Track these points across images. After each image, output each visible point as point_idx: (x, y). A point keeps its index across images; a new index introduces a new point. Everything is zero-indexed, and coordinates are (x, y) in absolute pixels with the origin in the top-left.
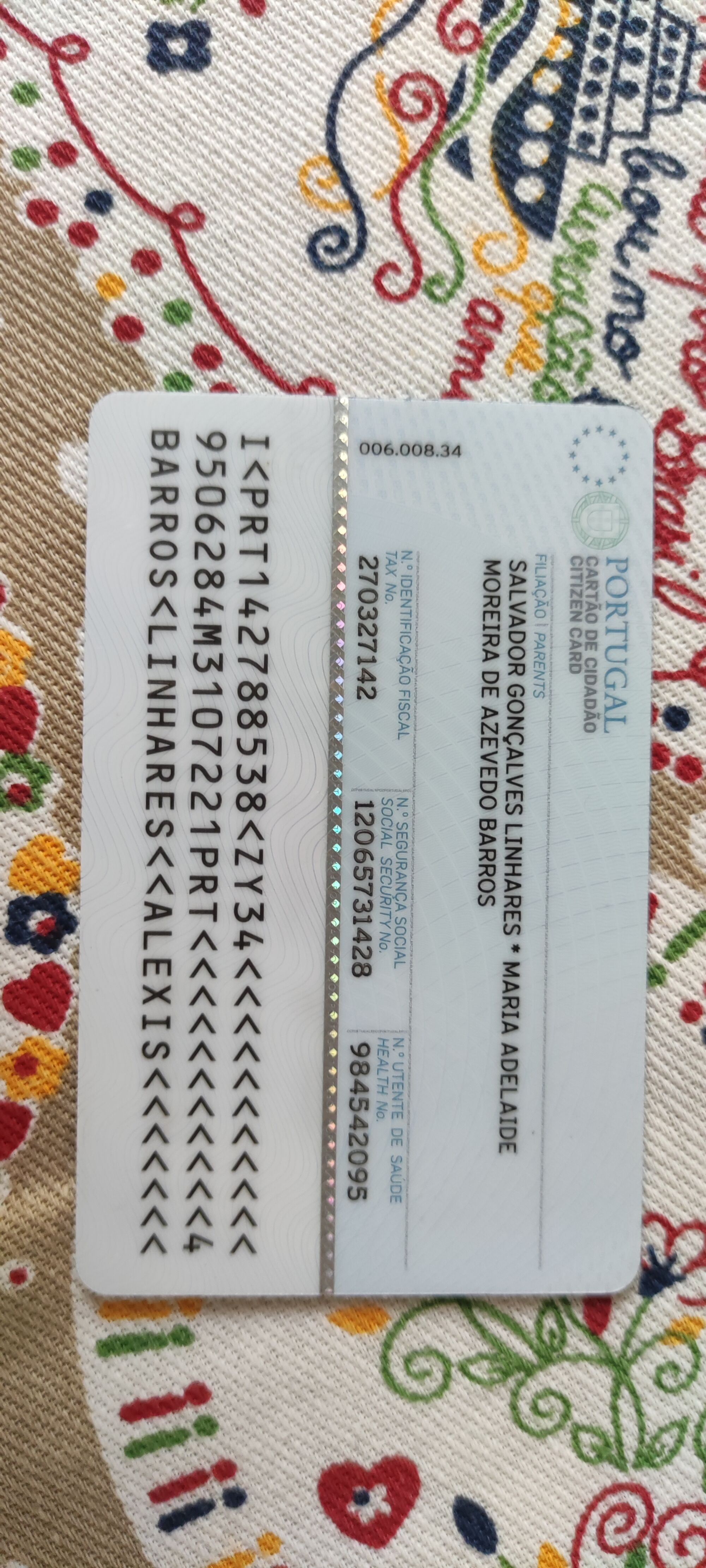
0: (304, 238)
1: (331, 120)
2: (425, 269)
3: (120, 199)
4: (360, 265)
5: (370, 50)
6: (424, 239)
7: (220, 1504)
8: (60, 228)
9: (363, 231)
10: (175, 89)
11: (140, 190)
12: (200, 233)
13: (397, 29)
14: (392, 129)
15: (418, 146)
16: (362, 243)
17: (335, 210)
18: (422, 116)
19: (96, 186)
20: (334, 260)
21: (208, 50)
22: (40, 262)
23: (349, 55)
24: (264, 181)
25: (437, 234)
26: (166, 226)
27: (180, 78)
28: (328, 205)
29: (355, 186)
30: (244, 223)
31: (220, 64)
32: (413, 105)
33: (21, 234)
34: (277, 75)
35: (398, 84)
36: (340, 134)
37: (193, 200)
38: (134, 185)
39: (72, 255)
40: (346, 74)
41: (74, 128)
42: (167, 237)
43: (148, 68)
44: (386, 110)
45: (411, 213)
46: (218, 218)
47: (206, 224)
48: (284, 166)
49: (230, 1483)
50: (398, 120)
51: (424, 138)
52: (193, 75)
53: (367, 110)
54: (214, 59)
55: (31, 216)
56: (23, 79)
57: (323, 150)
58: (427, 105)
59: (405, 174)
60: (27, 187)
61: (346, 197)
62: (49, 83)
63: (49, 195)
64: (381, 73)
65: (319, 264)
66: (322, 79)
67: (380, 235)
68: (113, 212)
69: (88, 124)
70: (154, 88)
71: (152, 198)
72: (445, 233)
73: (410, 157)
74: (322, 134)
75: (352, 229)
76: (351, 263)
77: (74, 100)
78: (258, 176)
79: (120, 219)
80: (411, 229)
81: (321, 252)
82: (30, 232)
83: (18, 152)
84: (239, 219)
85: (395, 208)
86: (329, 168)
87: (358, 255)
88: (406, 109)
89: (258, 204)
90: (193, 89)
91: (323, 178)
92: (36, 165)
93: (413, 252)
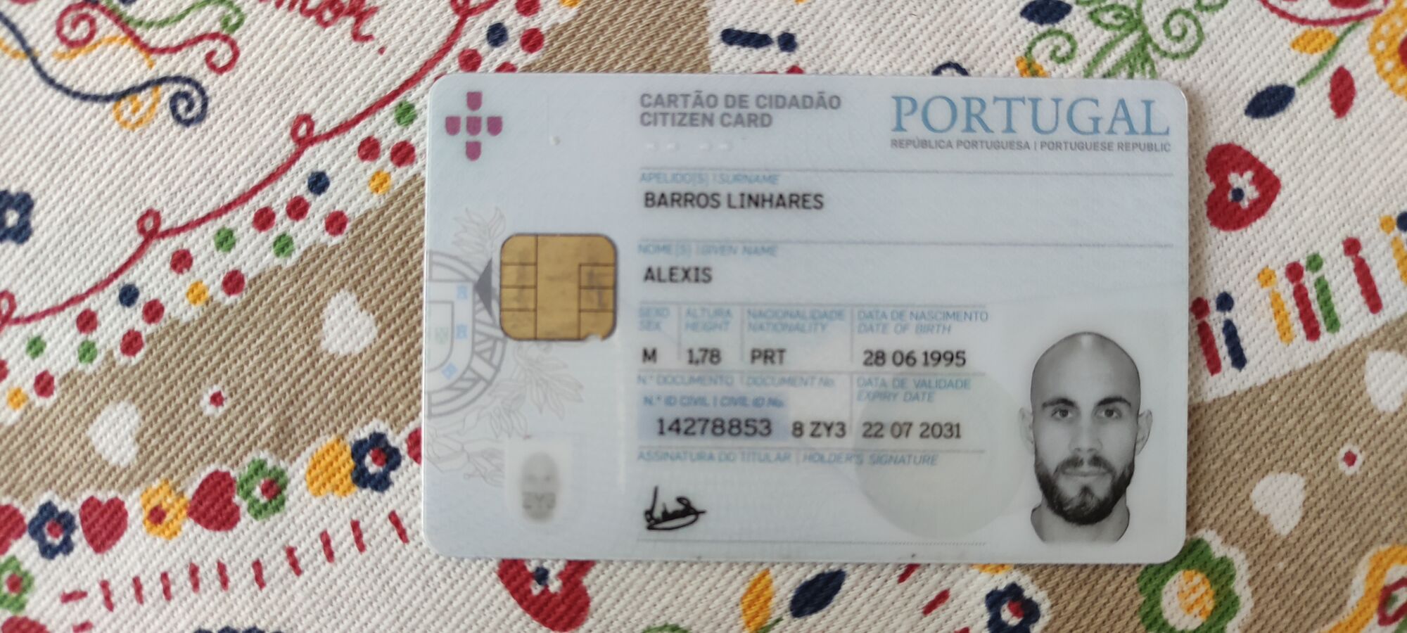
0: (177, 128)
1: (85, 97)
2: (214, 30)
3: (126, 279)
4: (204, 84)
5: (34, 61)
6: (190, 28)
7: (1228, 315)
8: (146, 329)
9: (177, 79)
10: (45, 224)
11: (123, 260)
12: (163, 215)
13: (20, 37)
14: (99, 48)
15: (116, 28)
16: (188, 81)
17: (158, 100)
18: (92, 22)
19: (115, 297)
20: (198, 105)
21: (18, 194)
22: (171, 350)
23: (36, 78)
24: (127, 157)
25: (187, 17)
26: (154, 241)
27: (36, 220)
28: (153, 105)
29: (141, 82)
30: (158, 177)
31: (30, 185)
32: (82, 29)
33: (147, 363)
34: (44, 138)
35: (64, 39)
36: (98, 91)
37: (136, 217)
38: (117, 265)
39: (169, 322)
40: (51, 82)
41: (67, 310)
42: (163, 242)
43: (27, 244)
44: (83, 51)
45: (168, 38)
46: (152, 198)
47: (156, 208)
48: (117, 139)
49: (1213, 305)
50: (93, 42)
51: (110, 22)
52: (36, 208)
53: (81, 67)
54: (26, 190)
55: (134, 353)
56: (24, 347)
57: (109, 106)
58: (84, 17)
59: (137, 40)
60: (111, 353)
61: (149, 90)
62: (29, 326)
63: (119, 337)
64: (54, 52)
65: (201, 117)
66: (51, 102)
67: (182, 65)
68: (138, 285)
69: (65, 298)
70: (42, 241)
71: (130, 252)
72: (188, 11)
73: (123, 35)
74: (96, 105)
75: (175, 88)
76: (202, 92)
77: (45, 307)
78: (122, 162)
79: (144, 279)
80: (181, 39)
81: (190, 115)
82: (146, 356)
83: (82, 358)
84: (155, 181)
85: (163, 51)
86: (123, 103)
87: (197, 85)
88: (85, 35)
89: (145, 164)
90: (47, 209)
91: (130, 108)
92: (93, 344)
93: (200, 38)
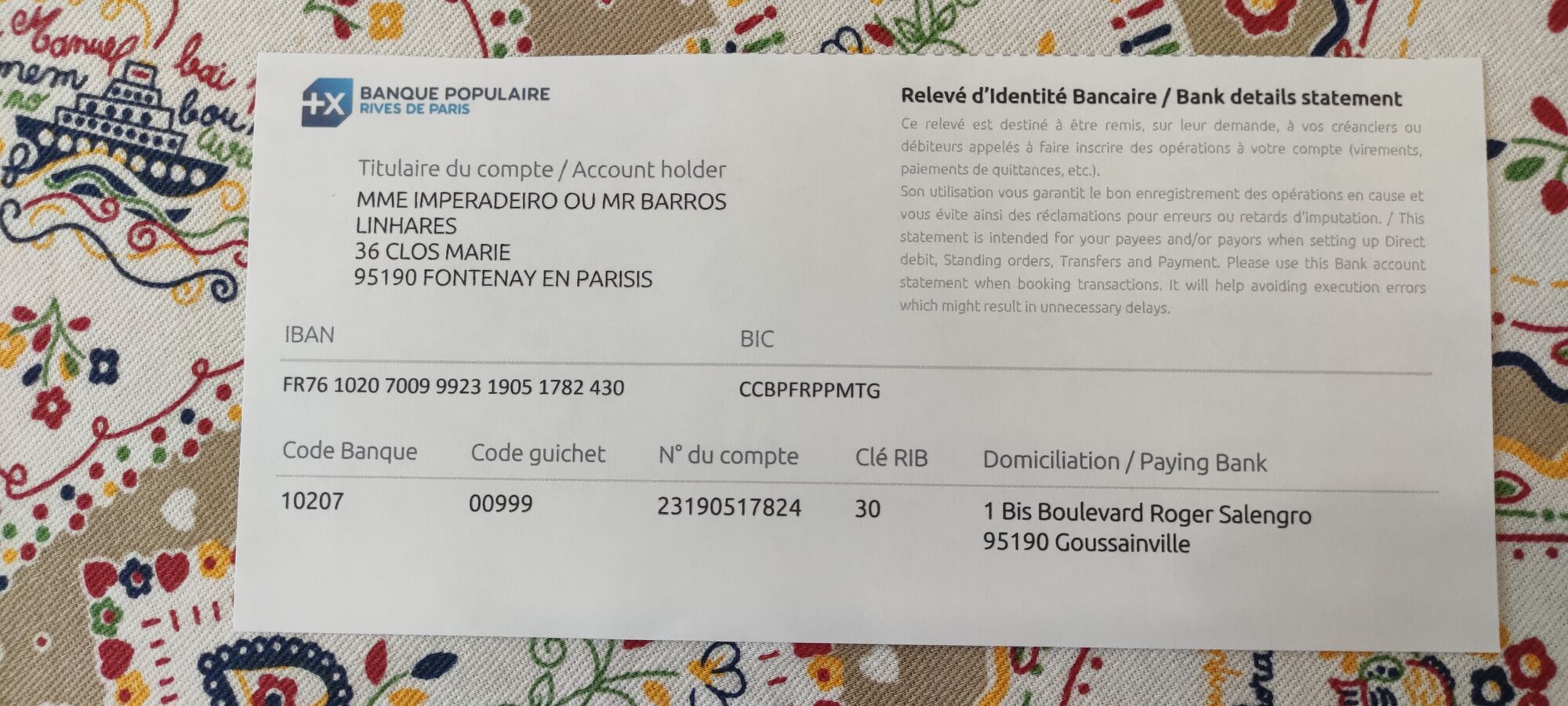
0: (218, 304)
1: (152, 285)
2: (239, 238)
3: (186, 405)
4: (234, 274)
5: (114, 261)
6: (222, 238)
8: (201, 439)
9: (215, 272)
10: (127, 370)
11: (183, 393)
12: (210, 362)
13: (103, 245)
14: (159, 252)
15: (170, 238)
16: (223, 272)
17: (203, 285)
18: (153, 234)
19: (178, 418)
20: (231, 288)
21: (107, 351)
22: (218, 452)
23: (116, 273)
24: (184, 324)
25: (220, 230)
26: (205, 380)
27: (121, 367)
28: (200, 290)
29: (190, 274)
30: (206, 337)
31: (115, 345)
32: (146, 240)
33: (201, 461)
34: (124, 313)
35: (134, 246)
36: (160, 280)
37: (191, 364)
38: (179, 396)
39: (216, 433)
40: (127, 275)
41: (145, 428)
42: (211, 380)
43: (115, 385)
44: (148, 254)
45: (207, 244)
46: (202, 351)
47: (205, 358)
48: (176, 312)
50: (155, 248)
51: (165, 234)
52: (120, 360)
53: (148, 264)
54: (112, 348)
55: (192, 455)
56: (115, 454)
57: (169, 290)
58: (147, 231)
59: (185, 246)
60: (176, 455)
61: (196, 279)
62: (118, 440)
63: (181, 444)
64: (128, 255)
65: (233, 297)
66: (128, 288)
67: (218, 262)
68: (194, 409)
69: (143, 420)
70: (126, 382)
71: (188, 387)
72: (220, 226)
73: (176, 243)
74: (159, 290)
75: (214, 278)
76: (233, 280)
77: (129, 426)
78: (180, 327)
79: (198, 405)
80: (216, 245)
81: (226, 295)
82: (201, 456)
83: (155, 460)
84: (203, 340)
85: (204, 253)
86: (179, 288)
87: (230, 275)
88: (148, 243)
89: (196, 329)
90: (128, 360)
91: (184, 291)
92: (164, 450)
93: (229, 245)
